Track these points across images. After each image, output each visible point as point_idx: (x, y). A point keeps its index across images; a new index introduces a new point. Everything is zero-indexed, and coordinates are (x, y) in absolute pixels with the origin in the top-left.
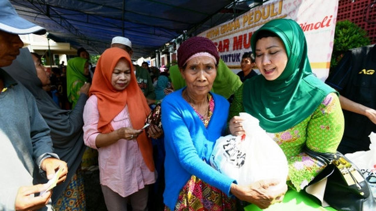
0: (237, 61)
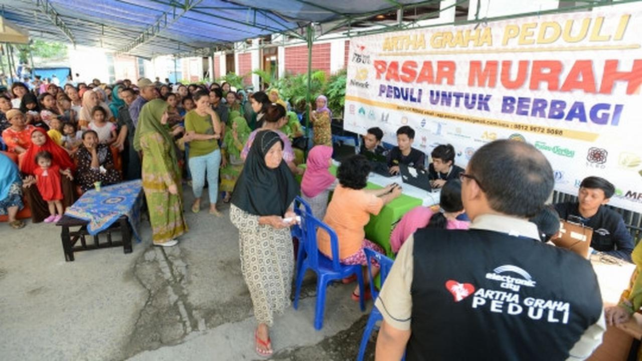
0: (480, 108)
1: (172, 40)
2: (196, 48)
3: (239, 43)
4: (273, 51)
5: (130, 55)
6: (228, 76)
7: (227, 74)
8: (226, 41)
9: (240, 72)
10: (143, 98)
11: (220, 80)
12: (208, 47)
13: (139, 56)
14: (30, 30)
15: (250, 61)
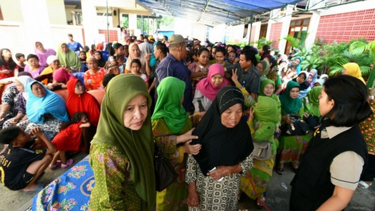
1: (224, 10)
2: (241, 18)
3: (275, 11)
4: (300, 23)
5: (200, 24)
6: (260, 40)
7: (259, 39)
8: (265, 8)
9: (270, 38)
10: (172, 56)
11: (253, 43)
12: (249, 16)
13: (207, 25)
14: (154, 8)
15: (281, 29)
